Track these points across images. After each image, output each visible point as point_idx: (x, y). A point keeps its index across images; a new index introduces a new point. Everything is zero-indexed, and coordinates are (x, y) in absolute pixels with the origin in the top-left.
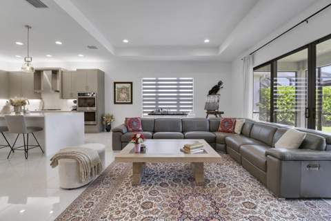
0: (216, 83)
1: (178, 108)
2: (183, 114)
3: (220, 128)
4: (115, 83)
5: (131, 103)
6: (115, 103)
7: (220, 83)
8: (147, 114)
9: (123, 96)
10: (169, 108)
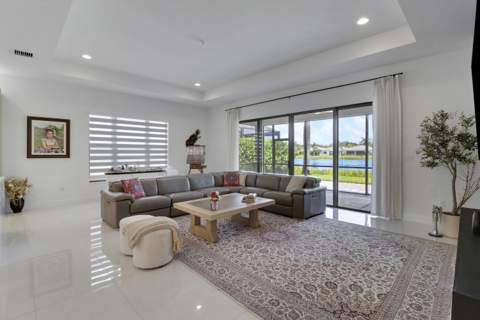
0: (194, 132)
1: (148, 163)
2: (160, 171)
3: (226, 183)
4: (30, 119)
5: (68, 155)
6: (29, 155)
7: (198, 132)
8: (103, 174)
9: (51, 143)
10: (138, 163)
